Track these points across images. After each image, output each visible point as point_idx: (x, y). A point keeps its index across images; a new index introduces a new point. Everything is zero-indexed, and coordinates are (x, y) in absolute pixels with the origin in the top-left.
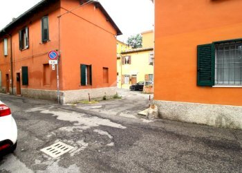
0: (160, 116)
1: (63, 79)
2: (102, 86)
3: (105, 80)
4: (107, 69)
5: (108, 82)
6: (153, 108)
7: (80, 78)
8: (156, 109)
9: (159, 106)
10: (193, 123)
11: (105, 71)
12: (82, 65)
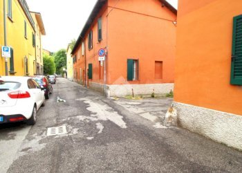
0: (179, 123)
1: (109, 74)
2: (152, 82)
3: (158, 75)
4: (161, 62)
5: (161, 78)
6: (171, 111)
7: (126, 73)
8: (174, 114)
9: (179, 110)
10: (222, 144)
11: (159, 65)
12: (128, 60)
